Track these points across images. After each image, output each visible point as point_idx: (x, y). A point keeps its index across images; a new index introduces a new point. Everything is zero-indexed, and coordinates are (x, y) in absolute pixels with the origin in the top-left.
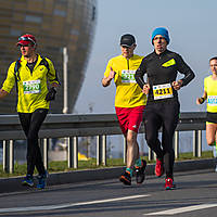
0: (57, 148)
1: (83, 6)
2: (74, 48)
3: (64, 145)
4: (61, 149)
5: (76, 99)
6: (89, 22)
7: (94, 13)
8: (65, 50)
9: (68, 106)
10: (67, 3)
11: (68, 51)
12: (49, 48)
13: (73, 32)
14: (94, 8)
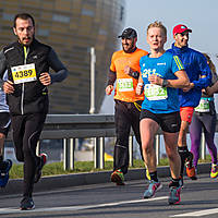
0: (83, 149)
1: (111, 6)
2: (101, 48)
3: (91, 146)
4: (88, 149)
5: (103, 99)
6: (117, 21)
7: (122, 13)
8: (93, 50)
9: (95, 107)
10: (95, 3)
11: (95, 50)
12: (76, 48)
13: (101, 32)
14: (122, 8)
